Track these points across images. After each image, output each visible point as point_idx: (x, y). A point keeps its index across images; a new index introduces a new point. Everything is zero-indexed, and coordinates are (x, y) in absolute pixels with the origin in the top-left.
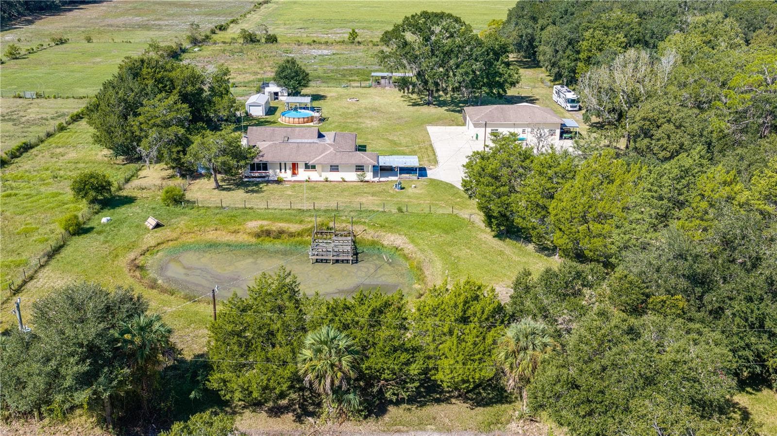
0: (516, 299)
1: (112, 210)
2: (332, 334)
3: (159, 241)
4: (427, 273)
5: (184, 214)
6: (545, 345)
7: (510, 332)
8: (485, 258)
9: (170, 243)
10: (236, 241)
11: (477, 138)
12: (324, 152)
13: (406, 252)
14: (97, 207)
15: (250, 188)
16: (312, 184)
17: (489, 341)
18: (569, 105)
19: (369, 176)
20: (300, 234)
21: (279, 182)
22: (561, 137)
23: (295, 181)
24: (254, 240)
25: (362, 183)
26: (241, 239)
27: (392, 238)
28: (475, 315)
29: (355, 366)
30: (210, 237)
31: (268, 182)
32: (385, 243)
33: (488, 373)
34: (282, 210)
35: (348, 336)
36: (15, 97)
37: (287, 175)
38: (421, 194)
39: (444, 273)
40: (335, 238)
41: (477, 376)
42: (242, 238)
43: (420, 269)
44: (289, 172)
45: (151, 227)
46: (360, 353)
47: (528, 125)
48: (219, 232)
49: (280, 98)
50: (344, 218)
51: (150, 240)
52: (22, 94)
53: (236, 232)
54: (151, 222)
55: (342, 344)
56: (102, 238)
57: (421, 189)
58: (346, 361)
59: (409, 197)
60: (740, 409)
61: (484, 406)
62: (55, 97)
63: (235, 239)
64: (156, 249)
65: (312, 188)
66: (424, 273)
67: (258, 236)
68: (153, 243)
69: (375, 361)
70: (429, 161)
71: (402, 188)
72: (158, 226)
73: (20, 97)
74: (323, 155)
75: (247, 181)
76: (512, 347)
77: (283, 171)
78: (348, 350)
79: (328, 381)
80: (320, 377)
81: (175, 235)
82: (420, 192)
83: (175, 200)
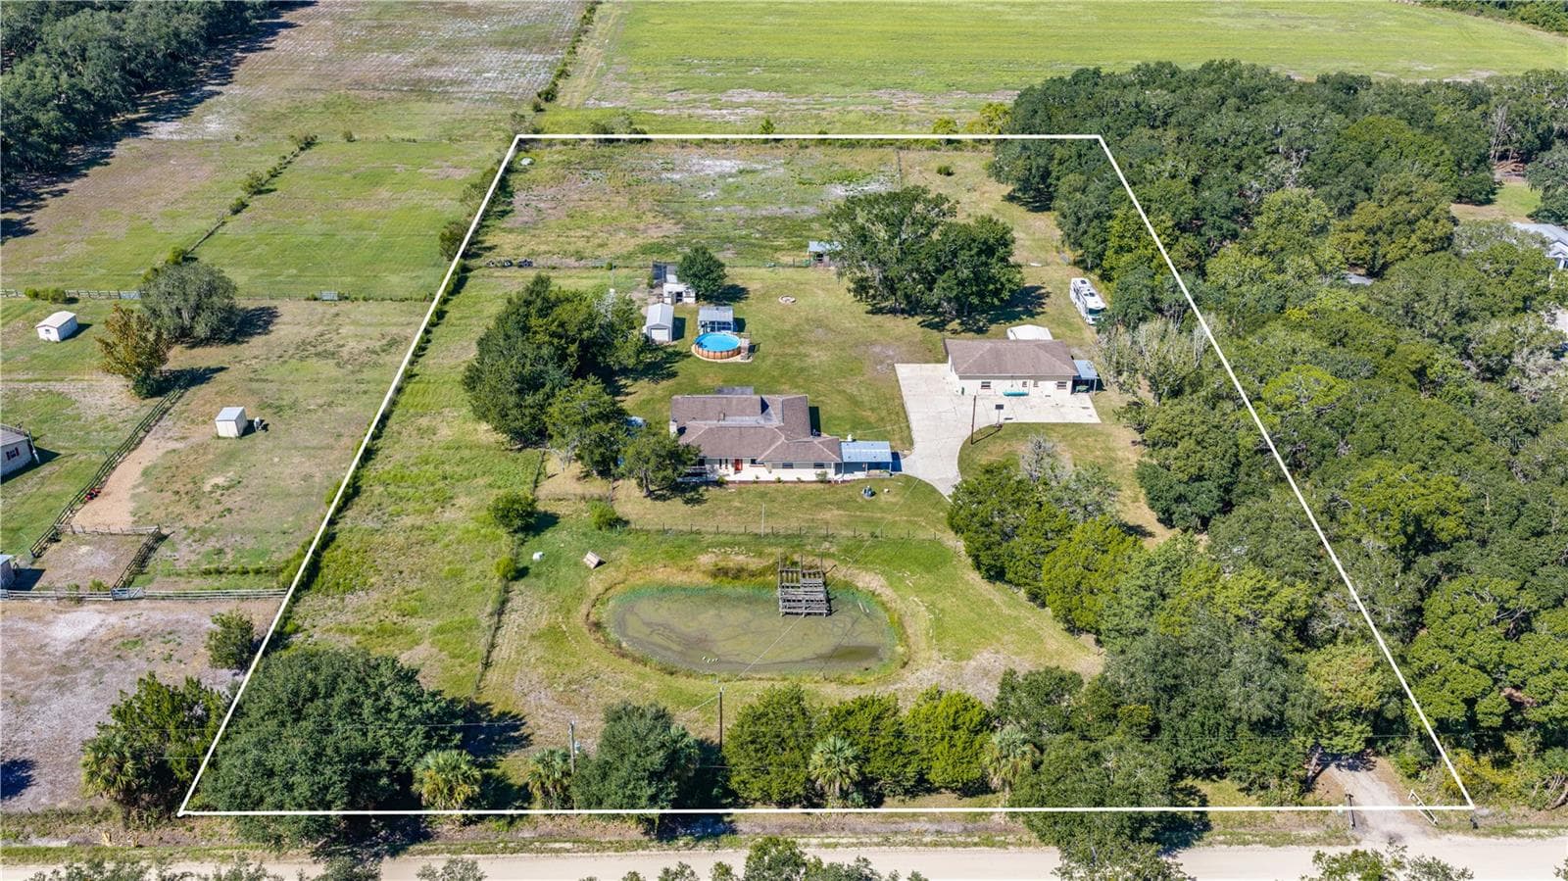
0: (1002, 700)
1: (537, 538)
2: (838, 745)
3: (607, 585)
4: (910, 631)
5: (623, 543)
6: (1025, 753)
7: (995, 738)
8: (972, 610)
9: (619, 587)
10: (691, 583)
11: (963, 393)
12: (774, 443)
13: (885, 599)
14: (520, 535)
15: (688, 495)
16: (762, 488)
17: (977, 745)
18: (1090, 317)
19: (831, 474)
20: (762, 573)
21: (720, 483)
22: (1074, 390)
23: (741, 482)
24: (709, 581)
25: (822, 486)
26: (695, 581)
27: (867, 579)
28: (964, 723)
29: (860, 772)
30: (660, 576)
31: (708, 483)
32: (860, 585)
33: (976, 773)
34: (735, 535)
35: (851, 744)
36: (308, 299)
37: (727, 473)
38: (896, 504)
39: (928, 633)
40: (802, 580)
41: (965, 777)
42: (697, 578)
43: (901, 625)
44: (731, 469)
45: (592, 566)
46: (863, 759)
47: (1030, 378)
48: (669, 570)
49: (685, 300)
50: (809, 548)
51: (596, 584)
52: (317, 295)
53: (688, 569)
54: (591, 559)
55: (849, 753)
56: (542, 583)
57: (895, 496)
58: (853, 769)
59: (882, 510)
60: (1200, 797)
61: (971, 796)
62: (365, 299)
63: (688, 580)
64: (606, 597)
65: (763, 495)
66: (905, 632)
67: (714, 575)
68: (600, 589)
69: (875, 766)
70: (902, 439)
71: (873, 494)
72: (600, 563)
73: (316, 299)
74: (773, 447)
75: (682, 483)
76: (996, 754)
77: (723, 466)
78: (856, 758)
79: (837, 785)
80: (831, 781)
81: (621, 577)
82: (894, 500)
83: (610, 525)
